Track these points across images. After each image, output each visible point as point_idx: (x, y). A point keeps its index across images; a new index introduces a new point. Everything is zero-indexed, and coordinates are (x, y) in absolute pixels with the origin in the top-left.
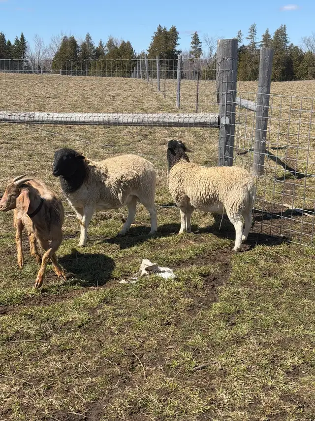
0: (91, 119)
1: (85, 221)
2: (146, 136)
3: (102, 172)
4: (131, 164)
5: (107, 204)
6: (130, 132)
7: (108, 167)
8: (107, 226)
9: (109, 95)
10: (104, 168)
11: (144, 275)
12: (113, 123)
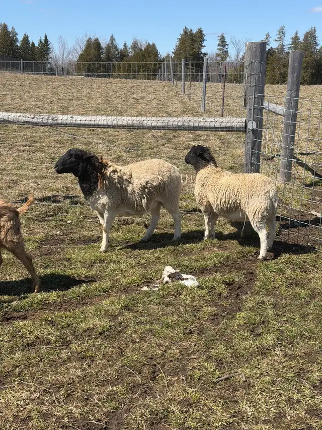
0: (115, 122)
1: (106, 226)
2: (170, 140)
3: (125, 177)
4: (156, 169)
5: (131, 210)
6: (153, 136)
7: (132, 173)
8: (129, 232)
9: (133, 98)
10: (128, 173)
12: (137, 126)
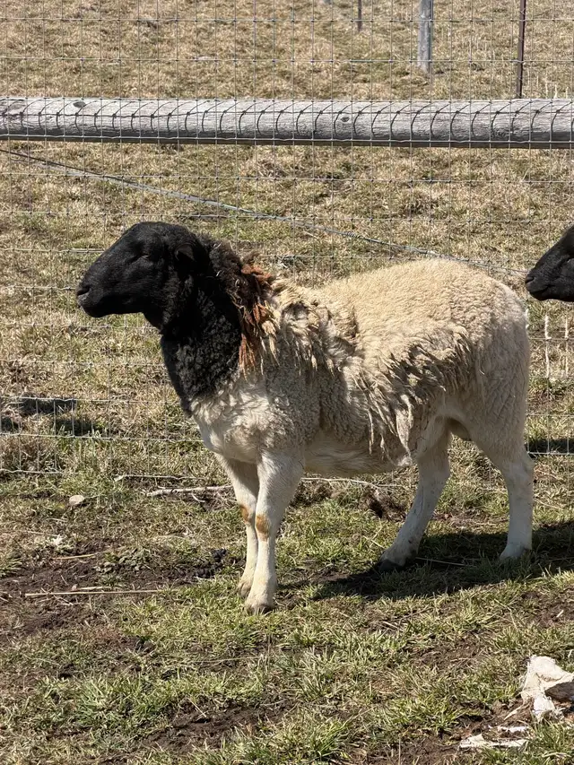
1: (269, 513)
3: (333, 331)
5: (352, 454)
6: (269, 166)
7: (358, 313)
8: (323, 531)
10: (344, 315)
11: (547, 716)
